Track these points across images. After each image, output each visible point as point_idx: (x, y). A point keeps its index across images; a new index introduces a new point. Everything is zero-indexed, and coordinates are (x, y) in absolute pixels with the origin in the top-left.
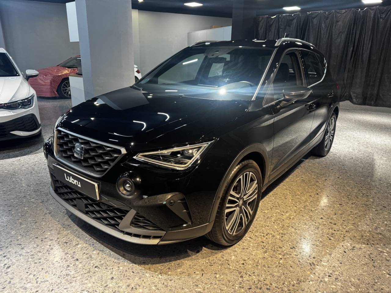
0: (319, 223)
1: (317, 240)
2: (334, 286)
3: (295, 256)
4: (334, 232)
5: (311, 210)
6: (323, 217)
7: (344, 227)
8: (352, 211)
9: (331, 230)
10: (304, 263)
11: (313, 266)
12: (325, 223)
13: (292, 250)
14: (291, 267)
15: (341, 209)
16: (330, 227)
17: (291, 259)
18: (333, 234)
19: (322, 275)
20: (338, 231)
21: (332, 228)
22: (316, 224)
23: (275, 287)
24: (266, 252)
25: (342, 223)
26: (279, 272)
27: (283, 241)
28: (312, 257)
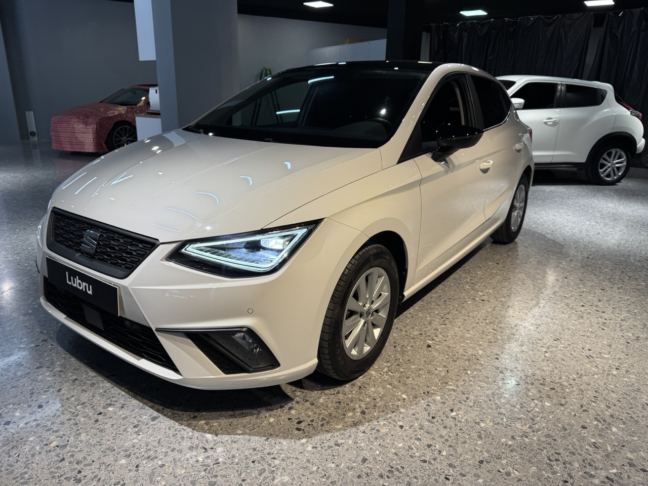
0: (581, 311)
1: (586, 330)
2: (626, 379)
3: (563, 349)
4: (605, 321)
5: (565, 297)
6: (584, 305)
7: (617, 315)
8: (621, 296)
9: (600, 319)
10: (578, 356)
11: (591, 359)
12: (589, 311)
13: (556, 342)
14: (564, 360)
15: (606, 295)
16: (598, 316)
17: (559, 352)
18: (604, 323)
19: (606, 368)
20: (611, 320)
21: (601, 317)
22: (578, 313)
23: (551, 382)
24: (522, 345)
25: (613, 310)
26: (548, 366)
27: (540, 333)
28: (587, 349)
